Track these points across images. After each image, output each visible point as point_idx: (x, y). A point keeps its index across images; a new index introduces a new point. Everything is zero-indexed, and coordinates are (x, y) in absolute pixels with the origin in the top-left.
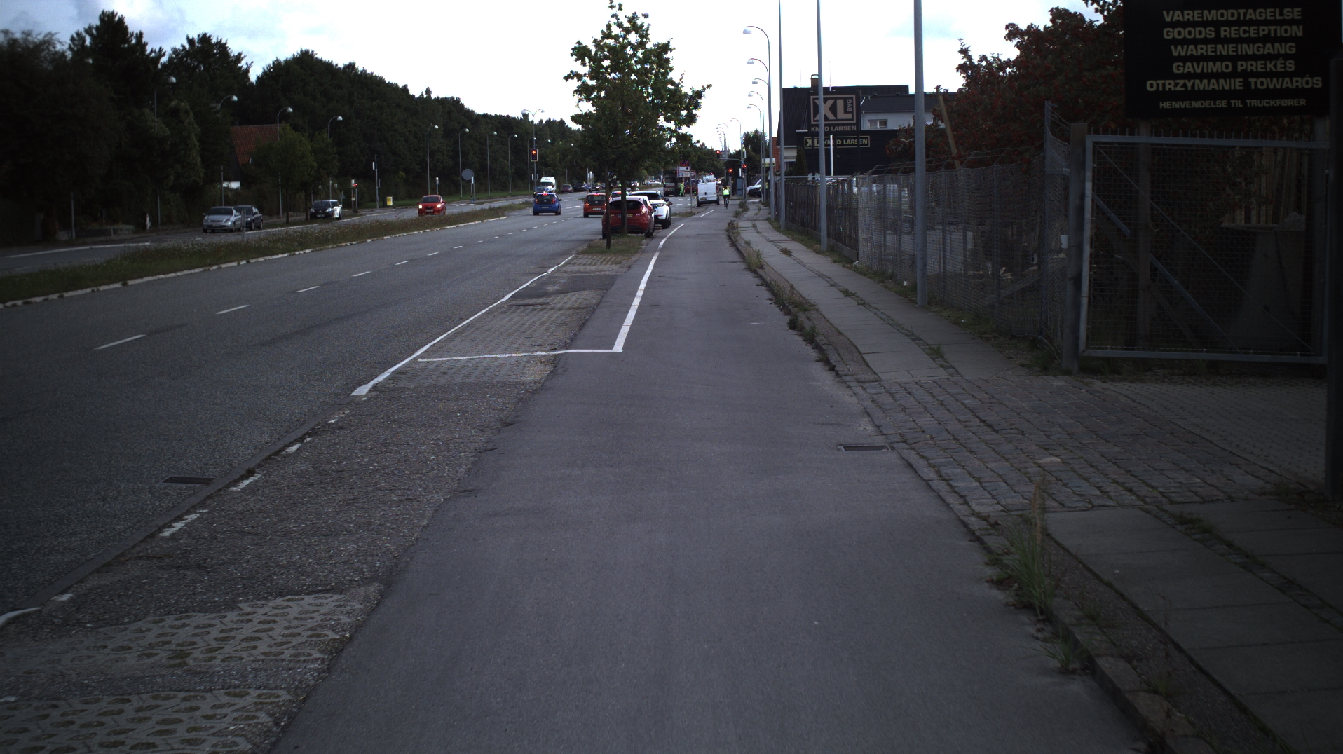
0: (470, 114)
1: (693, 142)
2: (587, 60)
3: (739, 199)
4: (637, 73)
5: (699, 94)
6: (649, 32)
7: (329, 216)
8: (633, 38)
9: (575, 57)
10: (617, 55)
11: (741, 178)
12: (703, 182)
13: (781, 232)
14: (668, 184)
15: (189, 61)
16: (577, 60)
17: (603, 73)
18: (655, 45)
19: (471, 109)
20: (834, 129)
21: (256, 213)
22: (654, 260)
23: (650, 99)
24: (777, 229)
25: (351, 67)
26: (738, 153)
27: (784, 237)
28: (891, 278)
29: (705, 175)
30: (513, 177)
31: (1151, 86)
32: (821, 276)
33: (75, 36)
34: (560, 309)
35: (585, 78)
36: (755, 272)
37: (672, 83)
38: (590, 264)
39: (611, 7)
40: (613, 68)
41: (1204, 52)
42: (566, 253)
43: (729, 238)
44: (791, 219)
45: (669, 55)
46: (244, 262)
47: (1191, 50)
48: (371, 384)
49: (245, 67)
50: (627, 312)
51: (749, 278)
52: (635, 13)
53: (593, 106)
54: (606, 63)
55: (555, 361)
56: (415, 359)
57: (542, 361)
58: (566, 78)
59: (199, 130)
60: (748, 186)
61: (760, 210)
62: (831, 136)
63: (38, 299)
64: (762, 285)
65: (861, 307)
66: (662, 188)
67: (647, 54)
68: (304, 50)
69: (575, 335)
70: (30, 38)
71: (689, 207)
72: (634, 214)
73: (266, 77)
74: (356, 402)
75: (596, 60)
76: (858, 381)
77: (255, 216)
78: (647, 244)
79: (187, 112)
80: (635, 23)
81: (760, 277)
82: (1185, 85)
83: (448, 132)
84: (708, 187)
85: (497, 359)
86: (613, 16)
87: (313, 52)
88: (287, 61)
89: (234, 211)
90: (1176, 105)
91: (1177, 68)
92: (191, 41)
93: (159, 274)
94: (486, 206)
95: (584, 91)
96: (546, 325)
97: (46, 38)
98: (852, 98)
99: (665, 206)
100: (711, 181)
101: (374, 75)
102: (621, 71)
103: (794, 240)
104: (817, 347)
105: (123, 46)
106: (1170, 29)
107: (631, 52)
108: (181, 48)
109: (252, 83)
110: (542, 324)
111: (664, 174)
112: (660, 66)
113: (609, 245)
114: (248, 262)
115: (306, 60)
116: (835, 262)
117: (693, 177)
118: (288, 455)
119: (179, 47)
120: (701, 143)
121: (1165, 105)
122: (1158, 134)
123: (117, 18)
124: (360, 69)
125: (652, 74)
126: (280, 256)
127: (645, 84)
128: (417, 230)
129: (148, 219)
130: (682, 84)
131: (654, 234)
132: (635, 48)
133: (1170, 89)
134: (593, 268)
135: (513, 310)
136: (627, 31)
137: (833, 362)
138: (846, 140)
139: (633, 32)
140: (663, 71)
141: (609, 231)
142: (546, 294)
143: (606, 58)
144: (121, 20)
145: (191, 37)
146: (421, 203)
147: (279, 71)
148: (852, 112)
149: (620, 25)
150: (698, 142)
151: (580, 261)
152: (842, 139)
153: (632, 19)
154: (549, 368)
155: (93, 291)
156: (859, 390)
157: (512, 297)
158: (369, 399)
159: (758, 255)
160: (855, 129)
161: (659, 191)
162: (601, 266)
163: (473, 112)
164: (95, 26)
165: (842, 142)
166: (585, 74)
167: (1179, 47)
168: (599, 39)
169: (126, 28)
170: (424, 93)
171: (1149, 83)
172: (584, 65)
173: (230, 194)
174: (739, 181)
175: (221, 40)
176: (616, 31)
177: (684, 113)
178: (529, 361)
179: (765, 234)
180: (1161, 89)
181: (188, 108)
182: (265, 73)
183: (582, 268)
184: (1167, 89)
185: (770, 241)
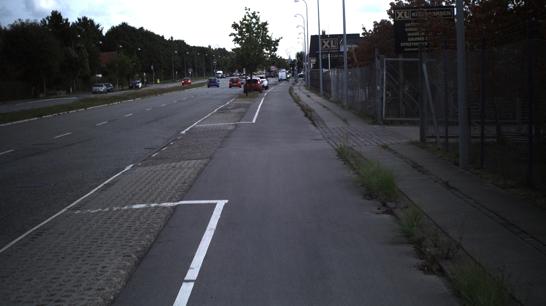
0: (188, 46)
1: (277, 56)
2: (237, 29)
3: (295, 79)
4: (255, 33)
5: (278, 41)
6: (260, 18)
7: (137, 87)
8: (254, 20)
9: (233, 28)
10: (248, 27)
11: (295, 70)
12: (281, 72)
13: (308, 90)
14: (267, 73)
15: (79, 27)
16: (234, 29)
17: (243, 33)
18: (262, 23)
19: (188, 44)
20: (330, 51)
21: (111, 86)
22: (263, 99)
23: (260, 42)
24: (307, 89)
25: (142, 29)
26: (295, 60)
27: (309, 92)
28: (340, 103)
29: (282, 69)
30: (205, 71)
31: (402, 44)
32: (318, 103)
33: (42, 20)
34: (234, 113)
35: (237, 35)
36: (297, 102)
37: (268, 36)
38: (241, 101)
39: (246, 9)
40: (247, 31)
41: (416, 34)
42: (232, 98)
43: (290, 92)
44: (312, 85)
45: (267, 26)
46: (120, 102)
47: (413, 34)
48: (185, 131)
49: (101, 29)
50: (255, 113)
51: (295, 104)
52: (255, 12)
53: (240, 45)
54: (244, 30)
55: (236, 125)
56: (195, 125)
57: (232, 125)
58: (230, 36)
59: (88, 55)
60: (298, 73)
61: (302, 82)
62: (329, 54)
63: (62, 113)
64: (299, 106)
65: (328, 110)
66: (265, 75)
67: (259, 26)
68: (123, 22)
69: (241, 119)
70: (28, 22)
71: (275, 82)
72: (255, 84)
73: (108, 33)
74: (182, 134)
75: (241, 29)
76: (321, 128)
77: (111, 87)
78: (260, 95)
79: (84, 48)
80: (255, 15)
81: (298, 104)
82: (411, 44)
83: (180, 54)
84: (283, 74)
85: (219, 125)
86: (247, 13)
87: (127, 23)
88: (117, 27)
89: (104, 86)
90: (409, 49)
91: (409, 39)
92: (79, 20)
93: (95, 106)
94: (197, 82)
95: (236, 40)
96: (231, 117)
97: (34, 22)
98: (336, 40)
99: (266, 81)
100: (284, 72)
101: (151, 32)
102: (250, 33)
103: (312, 92)
104: (312, 120)
105: (60, 24)
106: (407, 29)
107: (253, 26)
108: (76, 22)
109: (103, 36)
110: (230, 117)
111: (266, 69)
112: (263, 31)
113: (247, 95)
114: (121, 102)
115: (124, 26)
116: (324, 99)
117: (277, 70)
118: (171, 144)
119: (75, 22)
120: (280, 56)
121: (405, 50)
122: (404, 58)
123: (58, 13)
124: (145, 29)
125: (261, 33)
126: (131, 100)
127: (259, 37)
128: (175, 91)
129: (71, 89)
130: (272, 37)
131: (262, 91)
132: (255, 24)
133: (407, 45)
134: (242, 102)
135: (219, 113)
136: (252, 18)
137: (315, 124)
138: (335, 55)
139: (254, 19)
140: (265, 32)
141: (246, 91)
142: (228, 109)
143: (244, 28)
144: (60, 14)
145: (79, 18)
146: (183, 81)
147: (114, 31)
148: (336, 45)
149: (249, 16)
150: (279, 56)
151: (237, 100)
152: (333, 55)
153: (254, 14)
154: (234, 127)
155: (77, 111)
156: (321, 129)
157: (217, 110)
158: (186, 134)
159: (299, 97)
160: (338, 51)
161: (264, 76)
162: (245, 102)
163: (189, 45)
164: (50, 16)
165: (333, 56)
166: (237, 34)
167: (410, 33)
168: (242, 21)
169: (62, 17)
170: (170, 39)
171: (401, 44)
172: (236, 30)
173: (99, 79)
174: (295, 71)
175: (91, 19)
176: (248, 18)
177: (273, 47)
178: (228, 125)
179: (303, 91)
180: (405, 45)
181: (84, 46)
182: (108, 32)
183: (238, 102)
184: (406, 45)
185: (304, 93)
